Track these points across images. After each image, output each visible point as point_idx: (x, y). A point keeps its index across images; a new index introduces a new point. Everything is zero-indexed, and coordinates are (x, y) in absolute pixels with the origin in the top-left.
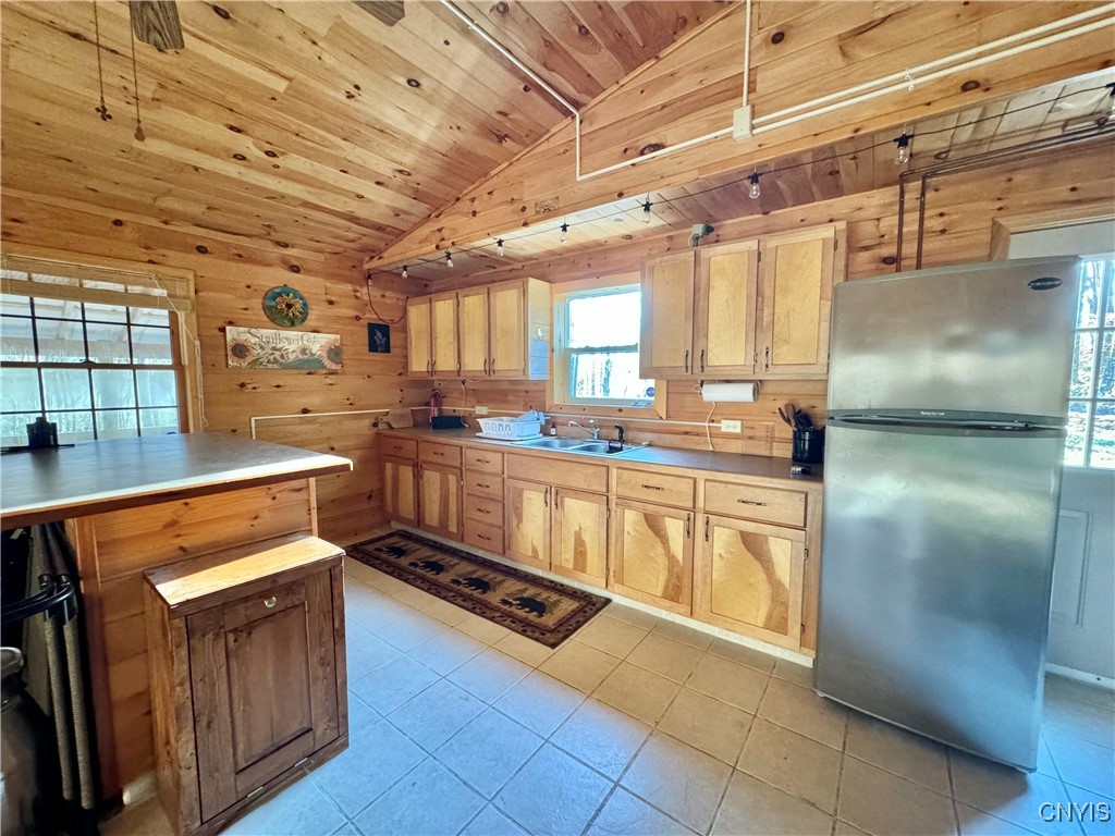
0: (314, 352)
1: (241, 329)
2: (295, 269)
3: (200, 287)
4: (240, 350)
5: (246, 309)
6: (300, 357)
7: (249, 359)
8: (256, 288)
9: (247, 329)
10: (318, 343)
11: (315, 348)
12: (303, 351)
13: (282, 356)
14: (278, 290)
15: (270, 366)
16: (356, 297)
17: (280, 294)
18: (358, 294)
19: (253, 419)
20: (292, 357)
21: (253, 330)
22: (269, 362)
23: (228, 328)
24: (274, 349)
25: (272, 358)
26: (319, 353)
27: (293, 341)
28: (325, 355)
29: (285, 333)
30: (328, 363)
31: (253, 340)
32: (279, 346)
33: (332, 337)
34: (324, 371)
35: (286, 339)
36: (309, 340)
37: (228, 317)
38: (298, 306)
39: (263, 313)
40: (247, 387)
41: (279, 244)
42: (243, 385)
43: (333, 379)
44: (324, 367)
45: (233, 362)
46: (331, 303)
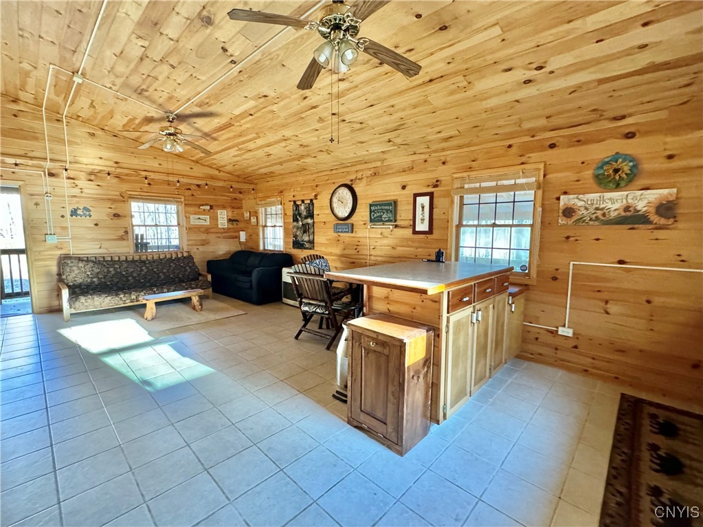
0: (639, 208)
1: (572, 196)
2: (630, 136)
3: (548, 171)
4: (569, 212)
5: (578, 181)
6: (623, 214)
7: (575, 218)
8: (589, 162)
9: (576, 196)
10: (645, 200)
11: (641, 206)
12: (627, 209)
13: (604, 215)
14: (607, 160)
15: (591, 223)
17: (608, 163)
19: (572, 263)
20: (613, 214)
21: (581, 196)
22: (591, 220)
23: (562, 197)
24: (597, 209)
25: (594, 216)
26: (645, 209)
27: (614, 201)
28: (653, 210)
29: (608, 195)
30: (655, 218)
31: (580, 203)
32: (602, 206)
33: (665, 192)
34: (651, 226)
35: (610, 199)
36: (634, 198)
37: (564, 189)
38: (626, 169)
39: (592, 181)
40: (571, 239)
41: (616, 119)
42: (568, 238)
43: (661, 234)
44: (651, 223)
45: (562, 221)
46: (670, 157)
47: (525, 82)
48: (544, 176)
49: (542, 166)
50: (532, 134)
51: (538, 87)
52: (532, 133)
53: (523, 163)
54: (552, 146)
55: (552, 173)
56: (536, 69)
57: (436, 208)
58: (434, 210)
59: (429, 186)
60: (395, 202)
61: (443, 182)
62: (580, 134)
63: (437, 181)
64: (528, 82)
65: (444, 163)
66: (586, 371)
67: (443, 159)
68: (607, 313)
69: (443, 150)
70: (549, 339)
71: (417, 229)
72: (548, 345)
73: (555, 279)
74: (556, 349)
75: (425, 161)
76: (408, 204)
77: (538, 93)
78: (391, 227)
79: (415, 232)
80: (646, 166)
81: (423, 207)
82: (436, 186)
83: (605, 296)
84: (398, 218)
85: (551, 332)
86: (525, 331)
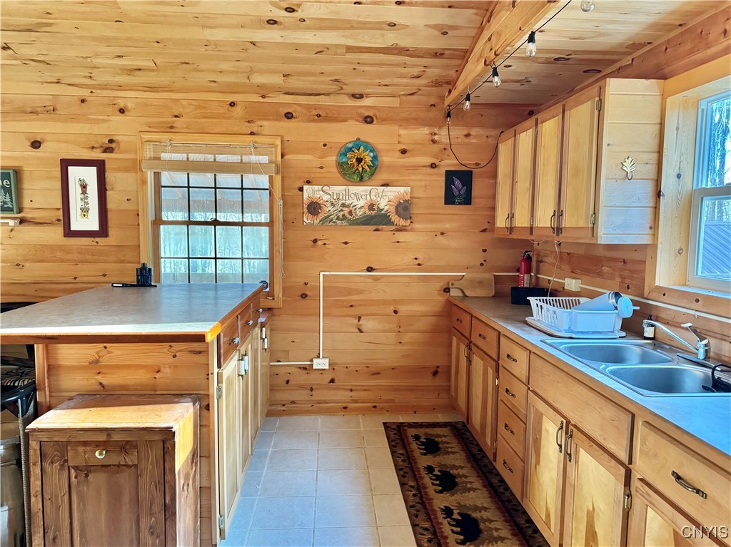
0: (381, 206)
1: (316, 187)
2: (368, 120)
3: (286, 151)
4: (314, 208)
5: (321, 168)
6: (368, 213)
7: (321, 216)
8: (332, 145)
9: (321, 187)
10: (386, 198)
11: (383, 204)
12: (371, 207)
13: (350, 213)
14: (350, 145)
15: (339, 222)
16: (434, 142)
17: (350, 149)
18: (436, 137)
19: (322, 274)
20: (359, 213)
21: (325, 188)
22: (338, 218)
23: (305, 187)
24: (343, 205)
25: (341, 214)
26: (386, 208)
27: (360, 196)
28: (393, 209)
29: (354, 189)
30: (395, 218)
31: (326, 197)
32: (348, 202)
33: (402, 189)
34: (393, 228)
35: (355, 194)
36: (377, 195)
37: (307, 177)
38: (368, 159)
39: (336, 170)
40: (320, 243)
41: (354, 96)
42: (315, 241)
43: (401, 236)
44: (392, 224)
45: (308, 219)
46: (404, 152)
47: (268, 22)
48: (282, 156)
49: (278, 142)
50: (263, 93)
51: (282, 33)
52: (264, 91)
53: (252, 133)
54: (289, 116)
55: (290, 153)
56: (286, 9)
57: (112, 189)
58: (108, 193)
59: (93, 148)
60: (18, 173)
61: (122, 145)
62: (320, 107)
63: (111, 141)
64: (273, 22)
65: (122, 111)
66: (345, 408)
67: (121, 104)
68: (361, 331)
69: (120, 87)
70: (302, 378)
71: (73, 228)
72: (302, 387)
73: (304, 296)
74: (312, 389)
75: (83, 101)
76: (48, 178)
77: (281, 40)
78: (11, 223)
79: (69, 233)
80: (386, 159)
81: (84, 187)
82: (108, 150)
83: (356, 311)
84: (26, 203)
85: (305, 368)
86: (273, 374)
